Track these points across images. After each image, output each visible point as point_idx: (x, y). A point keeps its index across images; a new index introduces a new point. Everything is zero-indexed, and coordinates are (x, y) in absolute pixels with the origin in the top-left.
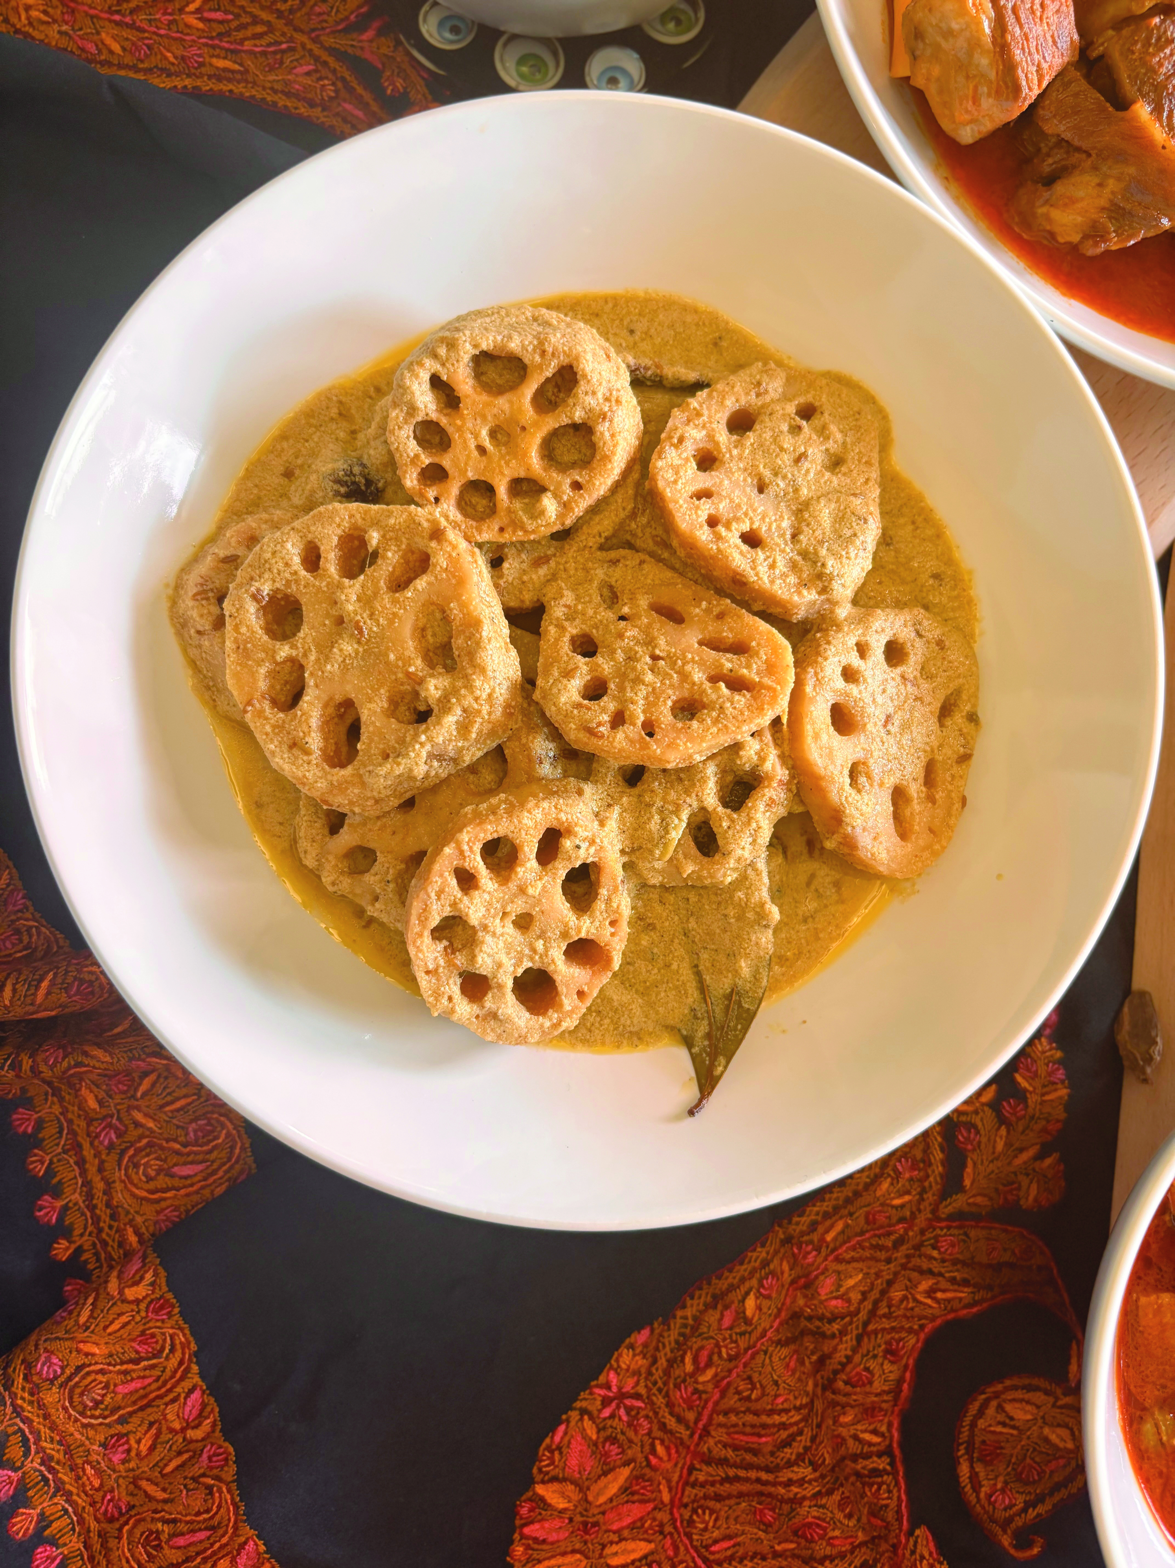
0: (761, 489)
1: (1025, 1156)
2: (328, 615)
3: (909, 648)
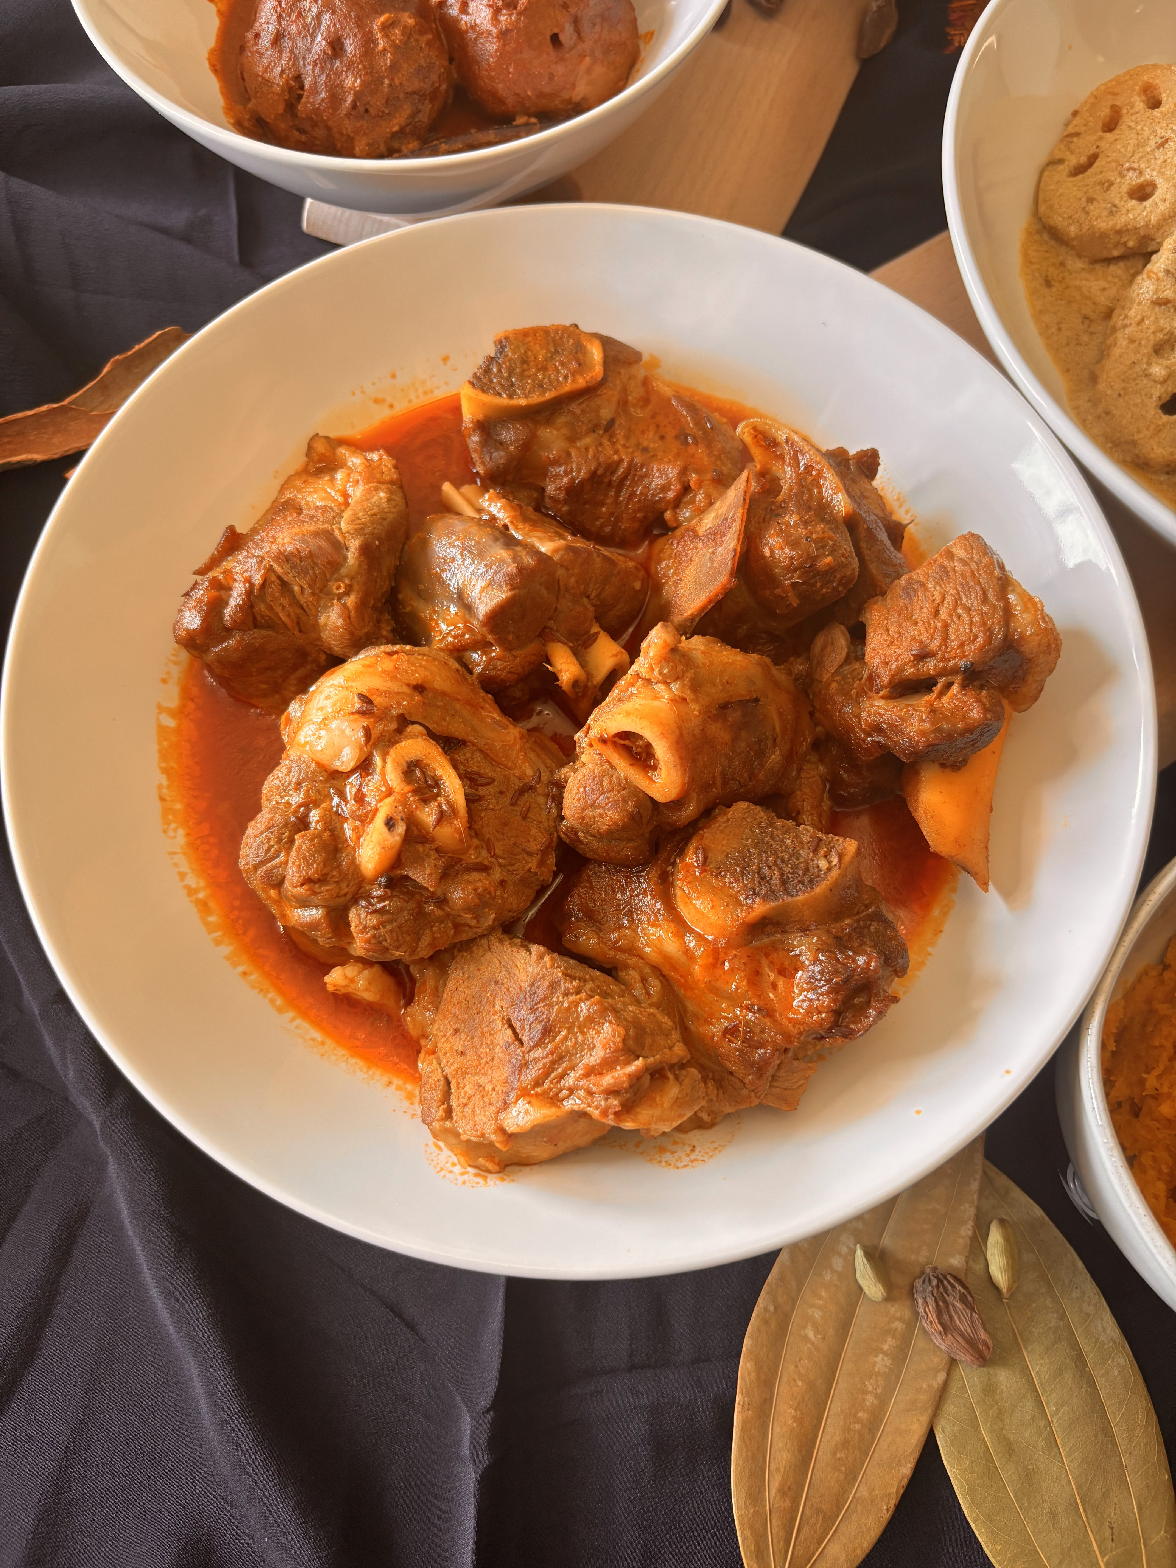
3: (1126, 197)
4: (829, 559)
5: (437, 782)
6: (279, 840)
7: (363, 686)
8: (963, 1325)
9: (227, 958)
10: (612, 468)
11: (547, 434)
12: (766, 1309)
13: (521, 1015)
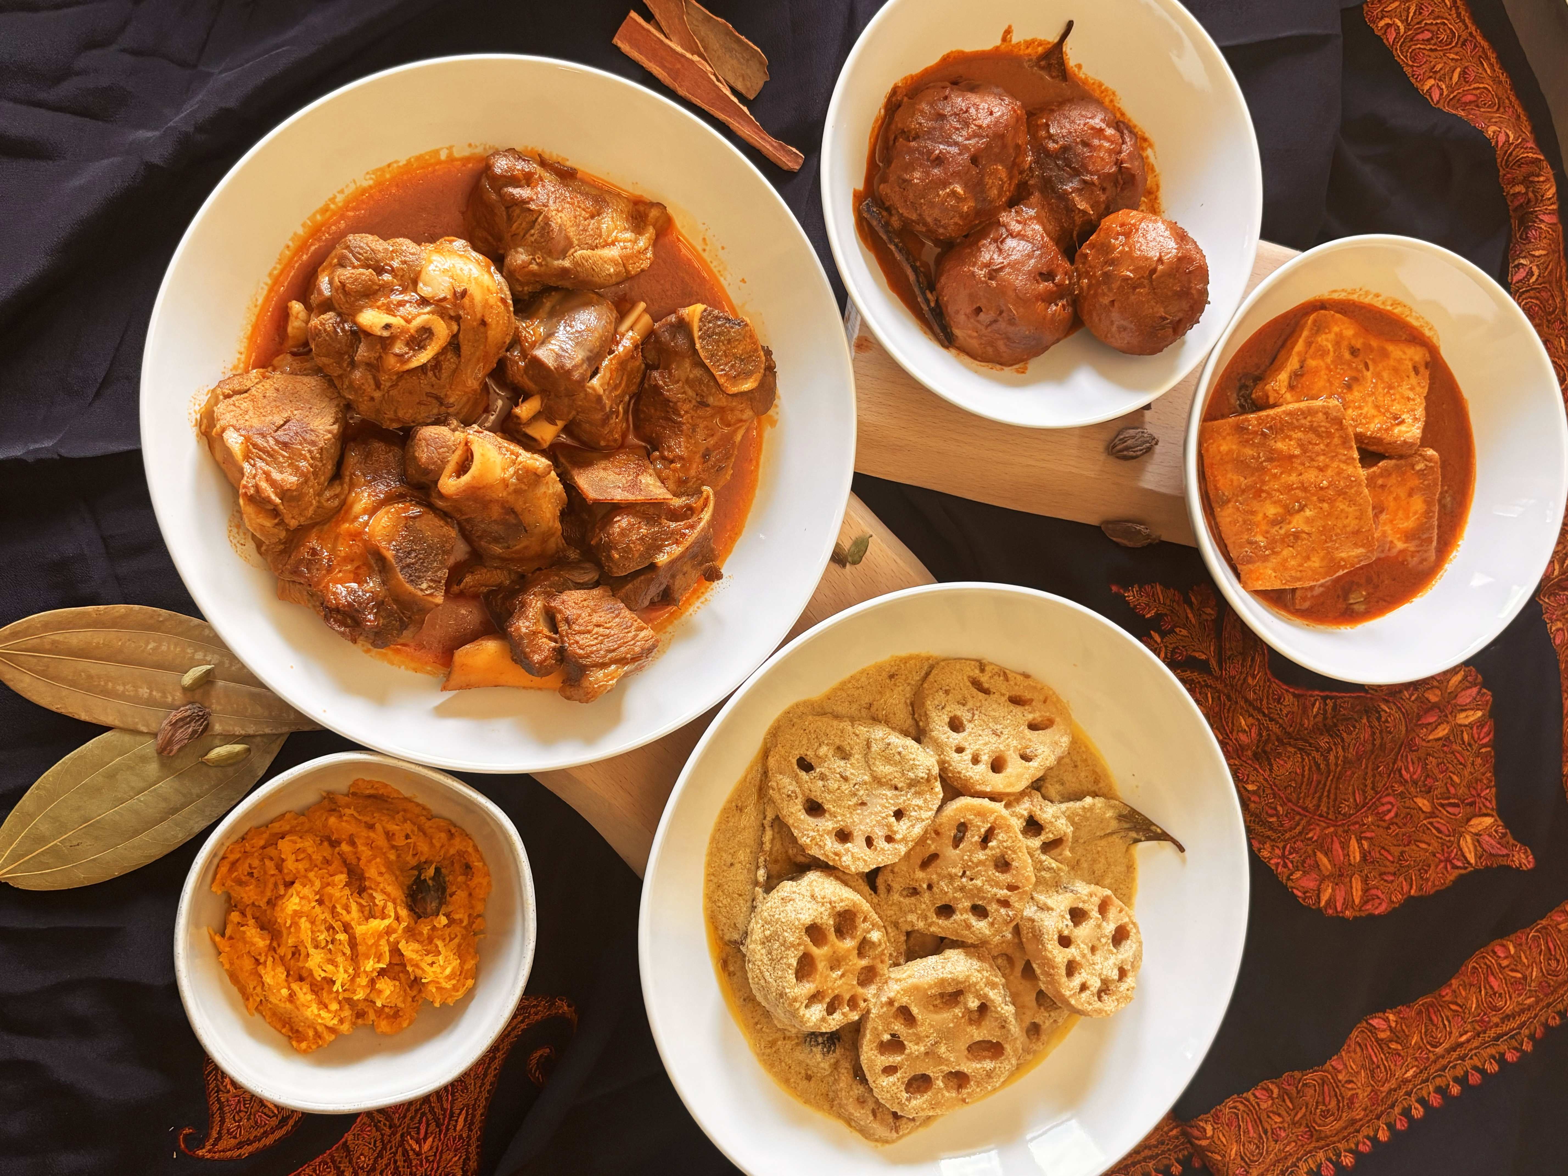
0: (863, 804)
1: (1190, 615)
2: (924, 1060)
3: (952, 715)
4: (617, 556)
5: (422, 347)
6: (367, 259)
7: (474, 290)
8: (179, 735)
9: (295, 234)
10: (677, 412)
11: (687, 364)
12: (160, 615)
13: (293, 426)
